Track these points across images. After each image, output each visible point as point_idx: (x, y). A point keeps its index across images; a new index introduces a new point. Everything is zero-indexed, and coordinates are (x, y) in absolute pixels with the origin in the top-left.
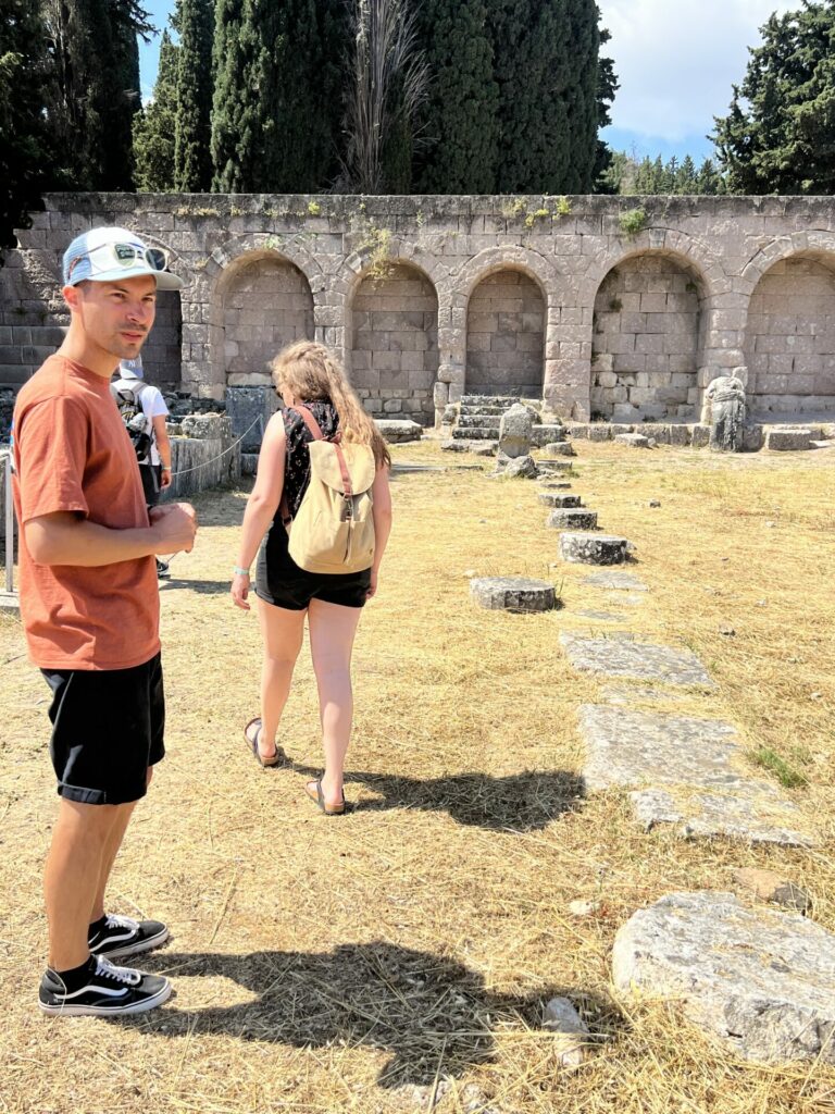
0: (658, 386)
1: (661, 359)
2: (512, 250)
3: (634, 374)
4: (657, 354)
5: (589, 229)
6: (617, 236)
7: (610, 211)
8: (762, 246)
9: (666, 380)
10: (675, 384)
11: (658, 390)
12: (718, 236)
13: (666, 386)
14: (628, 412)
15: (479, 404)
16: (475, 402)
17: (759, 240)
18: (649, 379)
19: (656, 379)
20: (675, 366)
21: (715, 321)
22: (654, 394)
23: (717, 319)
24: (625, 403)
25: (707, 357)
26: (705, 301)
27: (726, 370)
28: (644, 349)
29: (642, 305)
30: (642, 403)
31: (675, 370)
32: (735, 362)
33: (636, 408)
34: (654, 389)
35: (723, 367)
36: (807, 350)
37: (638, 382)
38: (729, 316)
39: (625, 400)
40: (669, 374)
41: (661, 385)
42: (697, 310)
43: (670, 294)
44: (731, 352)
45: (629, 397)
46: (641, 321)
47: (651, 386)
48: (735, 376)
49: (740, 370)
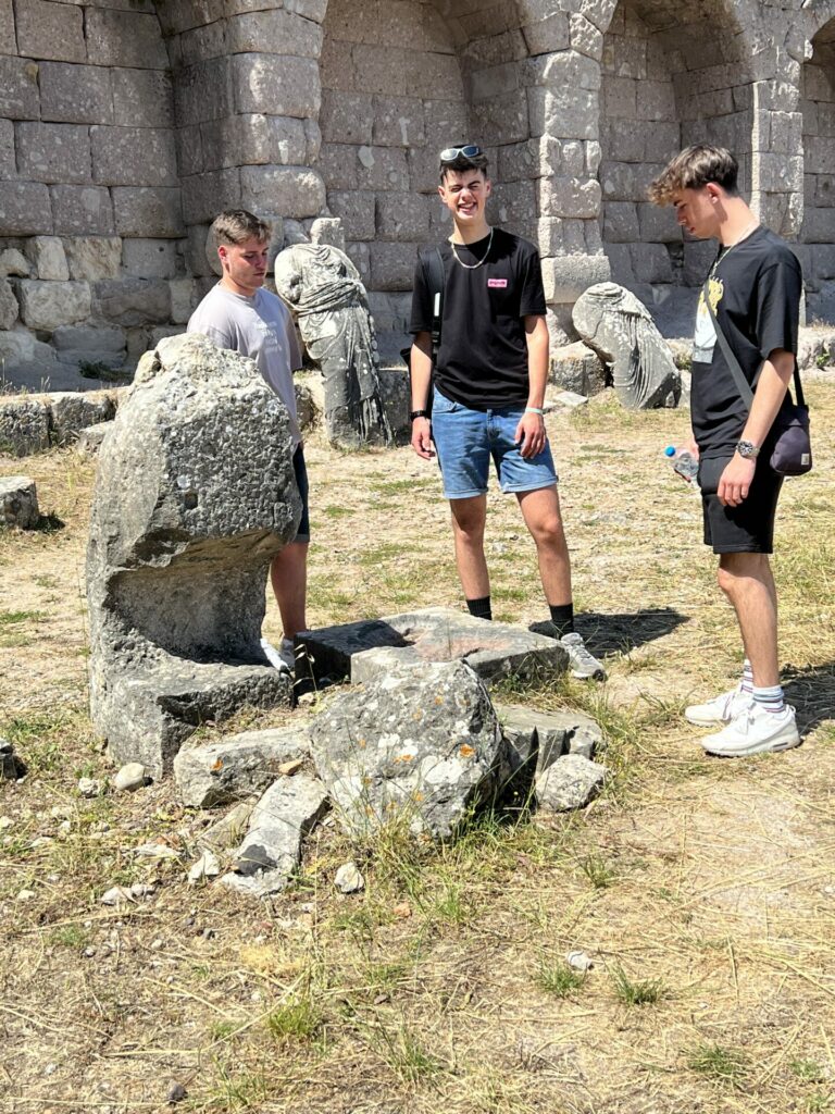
0: (94, 277)
1: (93, 198)
3: (24, 240)
4: (81, 184)
9: (114, 259)
10: (136, 270)
11: (98, 288)
13: (116, 276)
14: (29, 356)
18: (68, 254)
19: (87, 255)
20: (130, 220)
21: (254, 86)
22: (89, 298)
23: (260, 82)
24: (13, 328)
25: (243, 189)
26: (198, 32)
27: (294, 226)
28: (44, 168)
29: (21, 33)
30: (61, 328)
31: (130, 229)
32: (312, 203)
33: (46, 342)
34: (87, 286)
35: (289, 218)
36: (399, 182)
37: (41, 267)
38: (284, 77)
39: (12, 317)
40: (116, 241)
41: (102, 272)
42: (163, 62)
43: (90, 11)
44: (301, 176)
45: (21, 309)
46: (24, 83)
47: (76, 276)
48: (320, 242)
49: (329, 225)
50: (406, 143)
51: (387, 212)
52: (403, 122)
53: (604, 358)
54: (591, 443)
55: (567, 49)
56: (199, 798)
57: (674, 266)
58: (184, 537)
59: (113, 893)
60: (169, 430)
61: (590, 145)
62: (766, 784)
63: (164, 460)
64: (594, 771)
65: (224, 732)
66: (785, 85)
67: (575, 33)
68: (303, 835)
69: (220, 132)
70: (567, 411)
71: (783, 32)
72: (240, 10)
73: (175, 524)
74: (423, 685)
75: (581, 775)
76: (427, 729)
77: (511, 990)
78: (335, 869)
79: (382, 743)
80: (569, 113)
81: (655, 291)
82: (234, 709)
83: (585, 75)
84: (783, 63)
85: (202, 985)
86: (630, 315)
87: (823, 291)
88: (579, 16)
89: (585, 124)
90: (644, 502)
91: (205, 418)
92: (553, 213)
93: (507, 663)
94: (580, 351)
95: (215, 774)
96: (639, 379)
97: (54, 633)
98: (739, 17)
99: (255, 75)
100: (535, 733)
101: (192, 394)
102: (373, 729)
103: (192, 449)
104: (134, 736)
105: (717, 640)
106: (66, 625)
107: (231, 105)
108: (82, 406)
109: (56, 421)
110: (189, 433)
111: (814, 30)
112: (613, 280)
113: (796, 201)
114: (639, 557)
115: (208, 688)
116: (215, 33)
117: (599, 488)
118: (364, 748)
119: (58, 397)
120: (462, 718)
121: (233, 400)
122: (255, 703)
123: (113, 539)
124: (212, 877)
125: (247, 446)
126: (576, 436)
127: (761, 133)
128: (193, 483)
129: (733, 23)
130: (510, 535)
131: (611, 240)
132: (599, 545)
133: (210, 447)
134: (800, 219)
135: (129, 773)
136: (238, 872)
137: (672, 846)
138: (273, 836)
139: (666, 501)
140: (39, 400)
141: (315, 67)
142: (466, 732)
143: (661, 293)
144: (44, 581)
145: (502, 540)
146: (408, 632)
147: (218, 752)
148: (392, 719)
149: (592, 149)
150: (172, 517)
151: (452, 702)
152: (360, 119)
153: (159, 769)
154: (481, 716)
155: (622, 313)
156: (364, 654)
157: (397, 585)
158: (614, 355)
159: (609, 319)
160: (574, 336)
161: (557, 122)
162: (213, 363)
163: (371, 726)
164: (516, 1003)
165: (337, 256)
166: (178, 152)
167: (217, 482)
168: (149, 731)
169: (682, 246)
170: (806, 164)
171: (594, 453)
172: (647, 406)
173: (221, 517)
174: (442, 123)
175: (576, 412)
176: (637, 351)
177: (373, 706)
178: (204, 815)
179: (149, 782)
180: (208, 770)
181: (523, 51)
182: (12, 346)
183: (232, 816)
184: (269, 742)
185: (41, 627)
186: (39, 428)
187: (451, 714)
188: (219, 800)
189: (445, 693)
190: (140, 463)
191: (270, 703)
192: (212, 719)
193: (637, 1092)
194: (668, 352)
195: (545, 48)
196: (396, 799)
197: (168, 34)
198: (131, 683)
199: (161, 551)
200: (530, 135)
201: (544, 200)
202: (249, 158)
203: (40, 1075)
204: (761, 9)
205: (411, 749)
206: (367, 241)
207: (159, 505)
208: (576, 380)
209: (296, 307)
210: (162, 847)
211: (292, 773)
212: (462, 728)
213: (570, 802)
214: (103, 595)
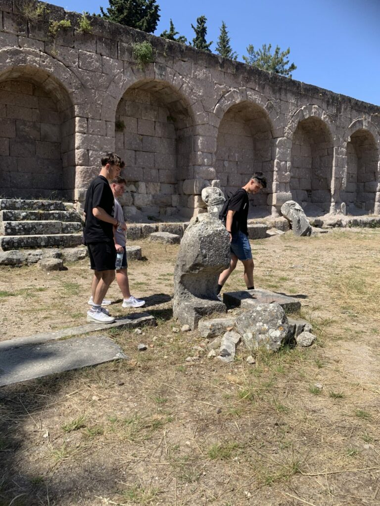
0: (153, 193)
1: (154, 172)
2: (36, 55)
3: (135, 183)
4: (151, 168)
5: (107, 51)
6: (130, 63)
7: (124, 39)
8: (224, 93)
9: (158, 188)
10: (164, 192)
11: (153, 196)
12: (199, 79)
13: (158, 193)
14: (135, 213)
15: (22, 208)
16: (17, 205)
17: (222, 89)
18: (146, 187)
19: (151, 187)
20: (163, 179)
21: (199, 144)
22: (151, 199)
23: (201, 143)
24: (131, 206)
25: (194, 172)
26: (185, 129)
27: (207, 182)
28: (142, 164)
29: (138, 128)
30: (143, 206)
31: (163, 181)
32: (212, 176)
33: (139, 210)
34: (151, 195)
35: (205, 180)
36: (234, 171)
37: (139, 190)
38: (207, 142)
39: (131, 203)
40: (159, 184)
41: (155, 192)
42: (175, 137)
43: (157, 123)
44: (210, 168)
45: (133, 201)
46: (138, 141)
47: (148, 192)
48: (214, 186)
49: (216, 182)
50: (237, 160)
51: (231, 179)
52: (237, 155)
53: (289, 221)
54: (287, 245)
55: (283, 137)
56: (206, 335)
57: (309, 197)
58: (203, 266)
59: (189, 358)
60: (201, 238)
61: (288, 163)
62: (359, 343)
63: (200, 245)
64: (312, 336)
65: (210, 318)
66: (342, 149)
67: (286, 133)
68: (236, 347)
69: (189, 156)
70: (279, 235)
71: (343, 134)
72: (197, 124)
73: (201, 262)
74: (268, 310)
75: (309, 337)
76: (271, 322)
77: (302, 392)
78: (246, 357)
79: (257, 324)
80: (283, 154)
81: (303, 203)
82: (212, 312)
83: (288, 144)
84: (342, 143)
85: (218, 384)
86: (297, 210)
87: (350, 206)
88: (287, 128)
89: (287, 157)
90: (306, 263)
91: (210, 235)
92: (277, 181)
93: (285, 305)
94: (283, 219)
95: (210, 329)
96: (300, 228)
97: (152, 288)
98: (331, 130)
99: (200, 141)
100: (295, 325)
101: (207, 229)
102: (255, 321)
103: (206, 243)
104: (186, 317)
105: (336, 303)
106: (154, 286)
107: (193, 149)
108: (150, 228)
109: (143, 231)
110: (206, 239)
111: (351, 134)
112: (293, 200)
113: (344, 181)
114: (308, 278)
115: (206, 306)
116: (189, 130)
117: (292, 258)
118: (252, 325)
119: (144, 225)
120: (280, 319)
121: (217, 231)
122: (217, 311)
123: (184, 265)
124: (214, 357)
125: (219, 243)
126: (282, 243)
127: (335, 161)
128: (206, 252)
129: (329, 131)
130: (270, 270)
131: (292, 189)
132: (296, 274)
133: (211, 243)
134: (345, 186)
135: (185, 327)
136: (221, 356)
137: (337, 358)
138: (228, 347)
139: (313, 263)
140: (139, 225)
141: (215, 139)
142: (281, 323)
143: (305, 204)
144: (145, 274)
145: (268, 271)
146: (253, 295)
147: (211, 323)
148: (260, 318)
149: (289, 164)
150: (200, 260)
151: (277, 315)
152: (225, 154)
153: (193, 327)
154: (284, 320)
155: (295, 209)
156: (245, 300)
157: (241, 282)
158: (293, 221)
159: (291, 211)
160: (281, 214)
161: (279, 156)
162: (212, 221)
163: (254, 320)
164: (304, 395)
165: (219, 190)
166: (177, 161)
167: (212, 252)
168: (191, 316)
169: (311, 191)
170: (347, 170)
171: (288, 248)
172: (302, 235)
173: (212, 261)
174: (247, 155)
175: (282, 236)
176: (299, 220)
177: (255, 314)
178: (207, 340)
179: (190, 330)
180: (209, 328)
181: (271, 137)
182: (130, 210)
183: (216, 340)
184: (224, 322)
185: (149, 287)
186: (138, 233)
187: (277, 318)
188: (211, 336)
189: (275, 312)
190: (193, 246)
191: (221, 311)
192: (207, 314)
193: (342, 421)
194: (308, 221)
195: (277, 136)
196: (262, 340)
197: (177, 129)
198: (186, 303)
199: (197, 269)
200: (271, 160)
201: (275, 177)
202: (197, 164)
203: (182, 403)
204: (337, 128)
205: (266, 326)
206: (225, 186)
207: (197, 257)
208: (282, 227)
209: (207, 204)
210: (200, 347)
211: (230, 331)
212: (280, 322)
213: (306, 344)
214: (179, 280)
